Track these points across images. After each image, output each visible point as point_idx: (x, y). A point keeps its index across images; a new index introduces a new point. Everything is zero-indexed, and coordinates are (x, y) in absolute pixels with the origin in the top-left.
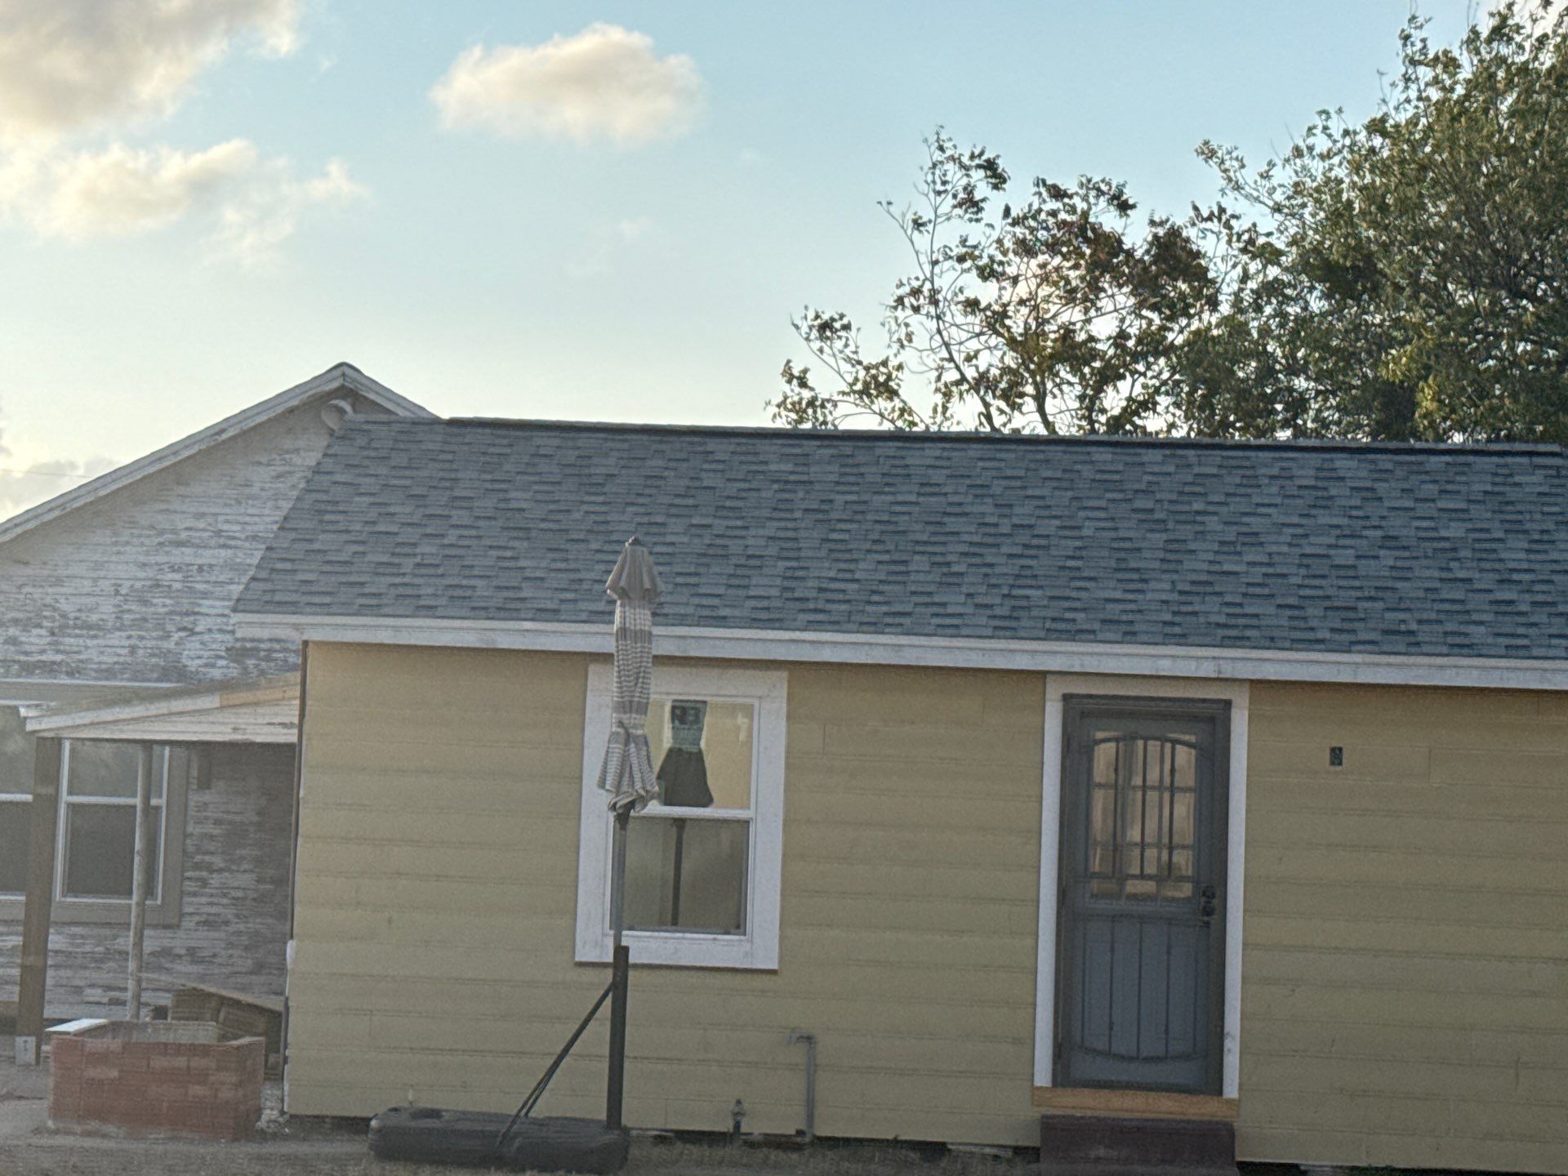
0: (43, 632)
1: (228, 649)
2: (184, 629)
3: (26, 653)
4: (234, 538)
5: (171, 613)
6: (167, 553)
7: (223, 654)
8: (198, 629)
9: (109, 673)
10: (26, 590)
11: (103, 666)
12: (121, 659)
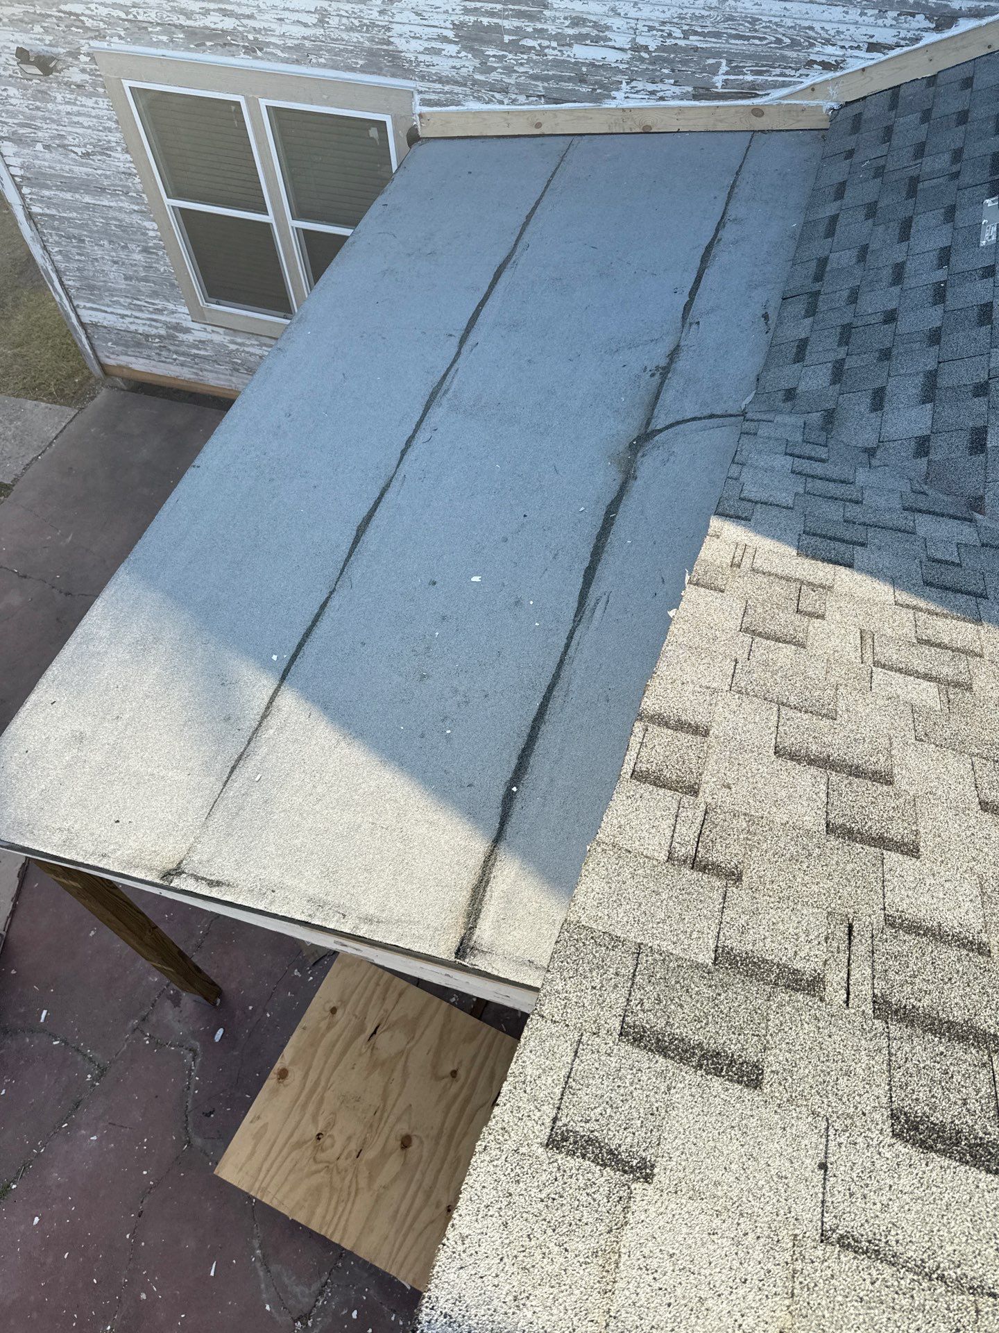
1: (456, 27)
7: (450, 34)
11: (290, 43)
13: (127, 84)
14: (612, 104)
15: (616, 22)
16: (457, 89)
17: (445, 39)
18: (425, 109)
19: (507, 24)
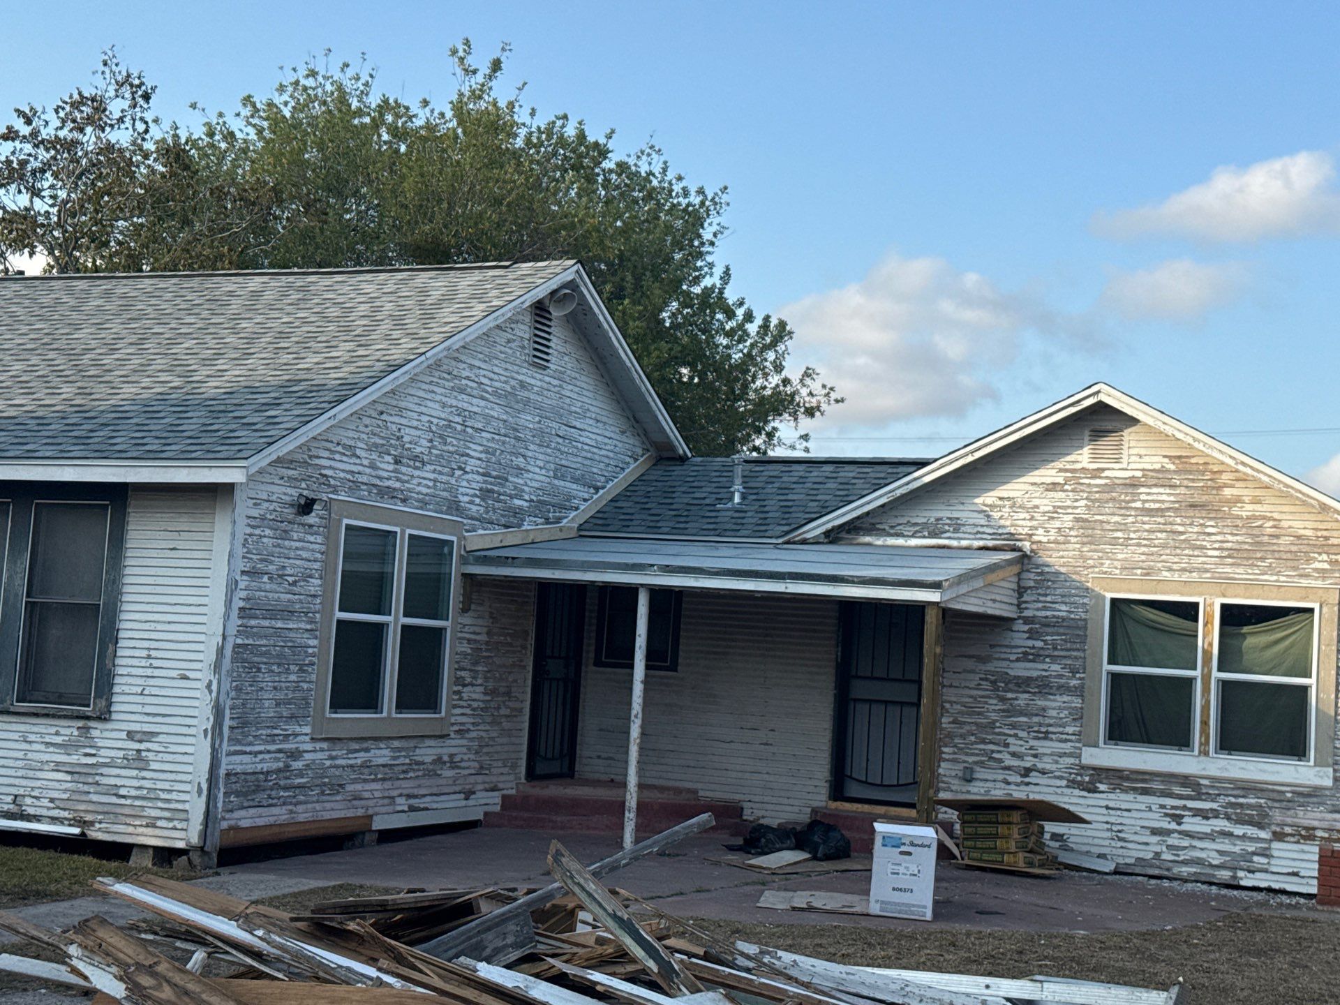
0: (389, 459)
1: (481, 490)
2: (460, 468)
3: (380, 478)
4: (487, 392)
5: (456, 452)
6: (456, 398)
7: (477, 492)
8: (468, 469)
9: (424, 504)
10: (384, 417)
12: (428, 491)
13: (346, 521)
14: (524, 528)
15: (526, 489)
16: (476, 523)
17: (476, 496)
18: (466, 534)
19: (496, 488)
